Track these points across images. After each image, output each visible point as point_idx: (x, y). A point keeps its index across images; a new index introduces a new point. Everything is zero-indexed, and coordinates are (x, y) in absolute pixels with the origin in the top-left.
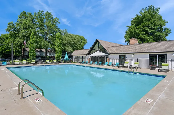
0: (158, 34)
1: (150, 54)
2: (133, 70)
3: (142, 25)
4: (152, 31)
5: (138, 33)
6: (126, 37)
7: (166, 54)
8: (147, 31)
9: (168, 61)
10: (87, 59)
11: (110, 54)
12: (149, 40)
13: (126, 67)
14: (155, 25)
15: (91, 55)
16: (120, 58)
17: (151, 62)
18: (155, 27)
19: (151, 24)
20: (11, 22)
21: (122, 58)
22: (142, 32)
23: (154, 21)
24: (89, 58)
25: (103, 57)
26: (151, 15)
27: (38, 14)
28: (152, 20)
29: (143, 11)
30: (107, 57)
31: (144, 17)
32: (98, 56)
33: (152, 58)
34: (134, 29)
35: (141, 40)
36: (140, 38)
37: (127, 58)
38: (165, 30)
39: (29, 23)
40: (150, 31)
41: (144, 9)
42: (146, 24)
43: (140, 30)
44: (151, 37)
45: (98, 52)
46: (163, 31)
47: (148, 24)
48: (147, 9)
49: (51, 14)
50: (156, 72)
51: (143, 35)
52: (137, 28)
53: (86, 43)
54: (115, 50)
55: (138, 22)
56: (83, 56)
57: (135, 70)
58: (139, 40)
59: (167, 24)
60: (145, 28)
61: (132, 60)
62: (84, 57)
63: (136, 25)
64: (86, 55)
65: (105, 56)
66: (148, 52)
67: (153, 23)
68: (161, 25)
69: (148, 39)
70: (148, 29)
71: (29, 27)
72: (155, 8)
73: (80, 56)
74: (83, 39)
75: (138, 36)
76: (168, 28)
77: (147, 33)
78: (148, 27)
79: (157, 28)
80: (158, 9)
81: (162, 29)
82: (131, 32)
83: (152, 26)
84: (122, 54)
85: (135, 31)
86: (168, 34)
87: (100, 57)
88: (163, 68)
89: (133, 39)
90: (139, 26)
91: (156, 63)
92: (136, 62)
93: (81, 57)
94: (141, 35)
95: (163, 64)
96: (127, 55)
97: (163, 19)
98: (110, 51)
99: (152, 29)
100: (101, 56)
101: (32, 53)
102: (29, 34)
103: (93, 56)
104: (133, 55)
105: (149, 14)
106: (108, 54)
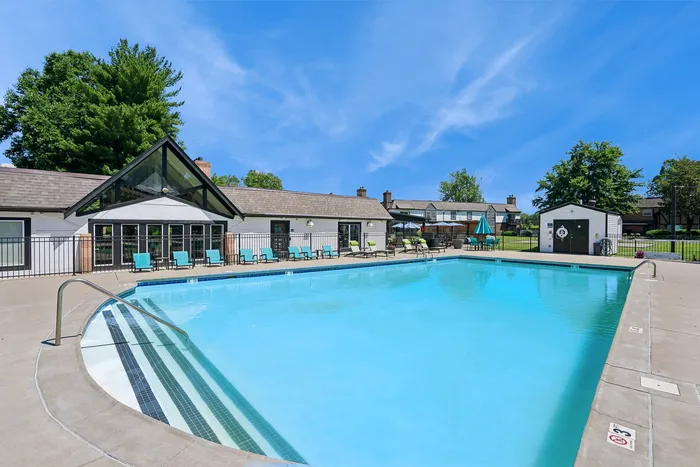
1: (340, 221)
7: (360, 223)
9: (362, 237)
11: (245, 216)
15: (101, 216)
16: (272, 231)
24: (83, 230)
25: (197, 227)
30: (219, 228)
32: (166, 223)
45: (165, 200)
61: (307, 236)
65: (207, 224)
87: (177, 227)
96: (294, 223)
100: (187, 223)
106: (224, 219)
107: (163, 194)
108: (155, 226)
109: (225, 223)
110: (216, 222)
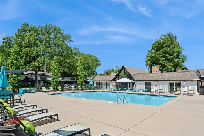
0: (176, 60)
1: (170, 81)
2: (159, 94)
3: (162, 51)
4: (171, 57)
5: (159, 58)
6: (147, 61)
7: (180, 82)
8: (167, 57)
9: (181, 87)
10: (112, 85)
11: (137, 81)
12: (169, 67)
13: (152, 92)
14: (173, 52)
15: (116, 81)
16: (146, 84)
17: (170, 88)
18: (174, 54)
19: (170, 50)
20: (7, 37)
21: (148, 84)
22: (162, 58)
23: (173, 48)
24: (114, 84)
25: (130, 83)
26: (170, 42)
27: (44, 28)
28: (171, 47)
29: (163, 37)
30: (133, 84)
31: (164, 43)
32: (124, 82)
33: (171, 84)
34: (155, 55)
35: (161, 66)
36: (161, 64)
37: (151, 84)
38: (182, 57)
39: (34, 40)
40: (169, 57)
41: (164, 35)
42: (166, 50)
43: (160, 56)
44: (170, 64)
45: (124, 78)
46: (181, 57)
47: (168, 51)
48: (167, 35)
49: (61, 29)
50: (173, 94)
51: (163, 61)
52: (157, 54)
53: (100, 64)
54: (141, 77)
55: (158, 47)
56: (106, 82)
57: (160, 94)
58: (159, 66)
59: (183, 51)
60: (165, 54)
61: (156, 86)
62: (108, 84)
63: (157, 51)
64: (112, 81)
65: (131, 83)
66: (168, 80)
67: (172, 49)
68: (179, 52)
69: (168, 65)
70: (167, 55)
71: (35, 44)
72: (173, 36)
73: (103, 82)
74: (96, 60)
75: (159, 61)
76: (184, 55)
77: (167, 59)
78: (167, 53)
79: (175, 54)
80: (176, 37)
81: (180, 56)
82: (152, 57)
83: (171, 52)
84: (148, 81)
85: (156, 57)
86: (184, 61)
87: (126, 83)
88: (178, 92)
89: (155, 66)
90: (159, 52)
91: (174, 88)
92: (160, 88)
93: (105, 84)
94: (161, 62)
95: (178, 89)
96: (152, 82)
97: (180, 46)
98: (136, 78)
99: (171, 55)
100: (128, 83)
101: (55, 78)
102: (34, 53)
103: (118, 82)
104: (156, 82)
105: (168, 40)
106: (134, 81)
107: (124, 77)
108: (123, 83)
109: (134, 82)
110: (133, 82)
